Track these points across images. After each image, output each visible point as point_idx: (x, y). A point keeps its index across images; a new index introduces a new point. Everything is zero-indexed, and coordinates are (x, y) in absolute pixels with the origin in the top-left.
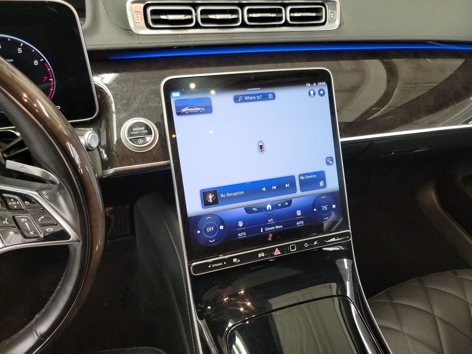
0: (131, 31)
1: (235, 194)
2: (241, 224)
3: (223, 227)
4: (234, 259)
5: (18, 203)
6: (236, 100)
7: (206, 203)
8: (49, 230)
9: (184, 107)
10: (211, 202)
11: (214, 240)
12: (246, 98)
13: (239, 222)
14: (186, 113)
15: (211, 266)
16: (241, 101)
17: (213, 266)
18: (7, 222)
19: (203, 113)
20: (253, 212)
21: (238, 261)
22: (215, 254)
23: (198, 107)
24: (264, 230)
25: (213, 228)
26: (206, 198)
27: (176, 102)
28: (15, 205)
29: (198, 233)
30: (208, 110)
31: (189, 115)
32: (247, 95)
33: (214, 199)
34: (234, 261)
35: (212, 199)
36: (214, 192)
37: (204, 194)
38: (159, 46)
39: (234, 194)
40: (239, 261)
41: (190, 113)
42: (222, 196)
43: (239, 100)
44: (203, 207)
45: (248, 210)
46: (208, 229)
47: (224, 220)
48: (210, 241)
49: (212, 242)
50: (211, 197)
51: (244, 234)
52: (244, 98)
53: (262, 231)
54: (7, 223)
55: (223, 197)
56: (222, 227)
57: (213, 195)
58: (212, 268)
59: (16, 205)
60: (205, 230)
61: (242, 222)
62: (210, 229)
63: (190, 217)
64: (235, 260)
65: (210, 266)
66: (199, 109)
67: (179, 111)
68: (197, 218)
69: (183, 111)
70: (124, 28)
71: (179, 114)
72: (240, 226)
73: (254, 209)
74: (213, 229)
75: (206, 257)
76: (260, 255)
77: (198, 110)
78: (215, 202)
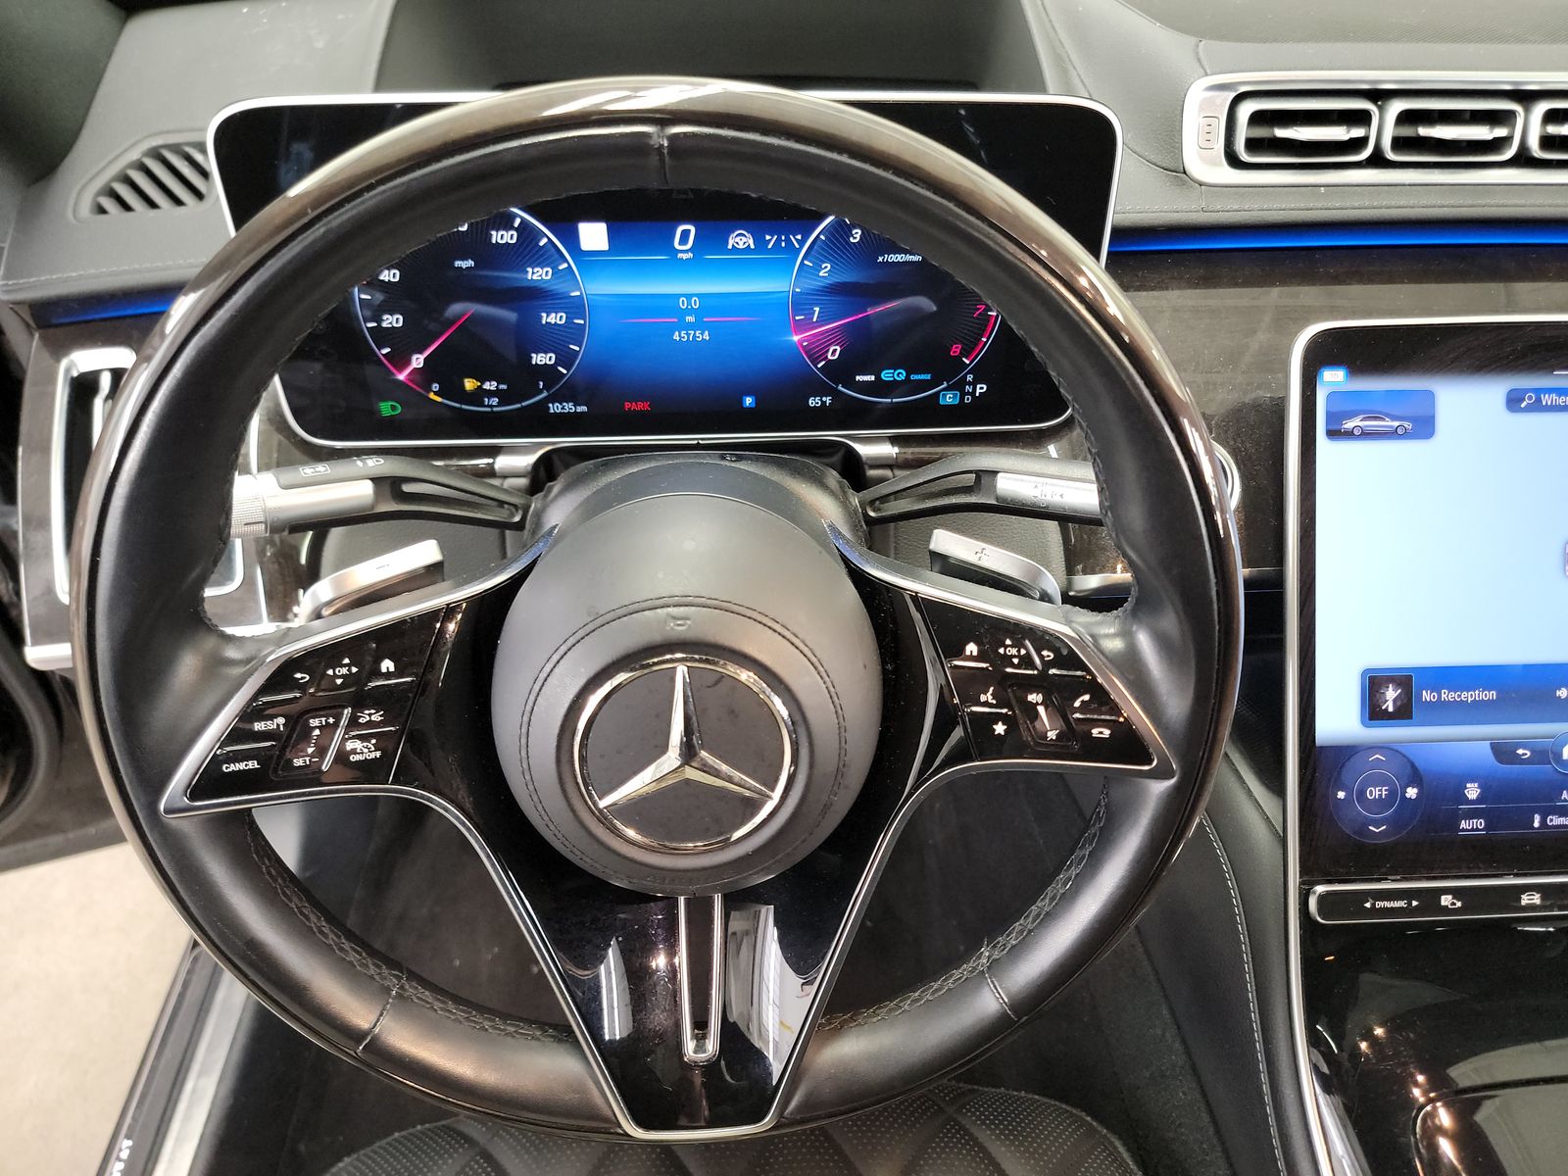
0: (1185, 173)
1: (1468, 696)
2: (1472, 792)
3: (1415, 790)
4: (1443, 897)
5: (1023, 652)
6: (1514, 402)
7: (1374, 712)
8: (1101, 733)
9: (1351, 415)
10: (1391, 709)
11: (1384, 827)
12: (1546, 399)
13: (1468, 785)
14: (1356, 432)
15: (1373, 905)
16: (1530, 409)
17: (1379, 904)
18: (990, 697)
19: (1406, 435)
20: (1518, 760)
21: (1455, 904)
22: (1384, 870)
23: (1394, 418)
24: (1543, 822)
25: (1386, 790)
26: (1378, 696)
27: (1331, 396)
28: (1015, 656)
29: (1339, 797)
30: (1423, 426)
31: (1365, 439)
32: (1550, 391)
33: (1399, 703)
34: (1443, 903)
35: (1395, 701)
36: (1404, 680)
37: (1374, 683)
38: (1259, 219)
39: (1463, 696)
40: (1459, 904)
41: (1366, 435)
42: (1427, 696)
43: (1523, 406)
44: (1363, 723)
45: (1503, 751)
46: (1371, 791)
47: (1422, 773)
48: (1371, 828)
49: (1377, 831)
50: (1391, 694)
51: (1480, 823)
52: (1538, 400)
53: (1536, 824)
54: (990, 701)
55: (1428, 700)
56: (1412, 792)
57: (1399, 691)
58: (1375, 912)
59: (1019, 656)
60: (1362, 793)
61: (1476, 785)
62: (1375, 793)
63: (1321, 747)
64: (1446, 900)
65: (1368, 905)
66: (1396, 424)
67: (1334, 427)
68: (1344, 753)
69: (1345, 426)
70: (1164, 165)
71: (1333, 434)
72: (1469, 796)
73: (1520, 752)
74: (1384, 793)
75: (1355, 874)
76: (1525, 900)
77: (1391, 427)
78: (1403, 712)
